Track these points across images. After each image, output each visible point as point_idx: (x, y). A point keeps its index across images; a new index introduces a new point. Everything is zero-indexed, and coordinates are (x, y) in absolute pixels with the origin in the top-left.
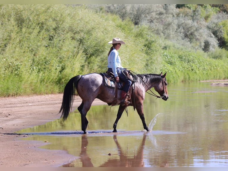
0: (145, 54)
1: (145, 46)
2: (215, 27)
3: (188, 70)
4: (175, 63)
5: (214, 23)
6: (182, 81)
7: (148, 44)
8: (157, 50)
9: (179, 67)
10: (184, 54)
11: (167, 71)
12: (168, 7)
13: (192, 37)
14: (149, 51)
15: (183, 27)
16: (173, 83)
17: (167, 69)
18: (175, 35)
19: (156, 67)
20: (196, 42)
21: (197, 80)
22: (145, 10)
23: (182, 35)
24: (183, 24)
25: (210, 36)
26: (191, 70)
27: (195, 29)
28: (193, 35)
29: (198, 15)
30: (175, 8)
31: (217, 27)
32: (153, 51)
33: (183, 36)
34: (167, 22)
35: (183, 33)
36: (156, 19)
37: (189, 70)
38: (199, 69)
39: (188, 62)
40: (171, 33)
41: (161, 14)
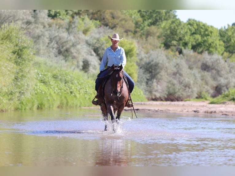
0: (15, 64)
1: (14, 53)
2: (96, 43)
3: (65, 92)
4: (49, 82)
5: (95, 38)
6: (58, 107)
7: (18, 50)
8: (31, 59)
9: (54, 88)
10: (59, 73)
11: (40, 91)
12: (38, 15)
13: (68, 55)
14: (19, 61)
15: (56, 41)
16: (47, 108)
17: (40, 89)
18: (46, 51)
19: (28, 83)
20: (72, 62)
21: (76, 106)
22: (8, 18)
23: (55, 51)
24: (56, 37)
25: (89, 53)
26: (70, 93)
27: (71, 44)
28: (69, 51)
29: (74, 28)
30: (47, 17)
31: (98, 43)
32: (25, 61)
33: (56, 53)
34: (36, 34)
35: (56, 49)
36: (22, 29)
37: (68, 93)
38: (79, 91)
39: (66, 83)
40: (42, 48)
41: (28, 23)
